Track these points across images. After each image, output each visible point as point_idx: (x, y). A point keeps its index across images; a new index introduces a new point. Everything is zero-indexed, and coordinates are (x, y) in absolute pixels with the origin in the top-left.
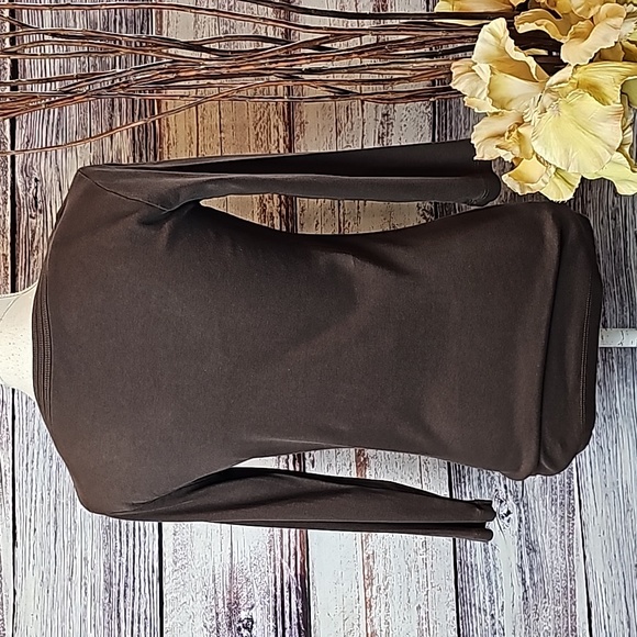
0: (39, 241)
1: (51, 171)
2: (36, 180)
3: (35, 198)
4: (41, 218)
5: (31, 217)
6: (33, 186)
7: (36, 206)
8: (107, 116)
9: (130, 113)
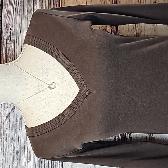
0: (11, 54)
1: (17, 25)
2: (11, 29)
3: (10, 36)
4: (12, 44)
5: (8, 43)
6: (9, 31)
7: (10, 39)
8: (40, 4)
9: (50, 3)
